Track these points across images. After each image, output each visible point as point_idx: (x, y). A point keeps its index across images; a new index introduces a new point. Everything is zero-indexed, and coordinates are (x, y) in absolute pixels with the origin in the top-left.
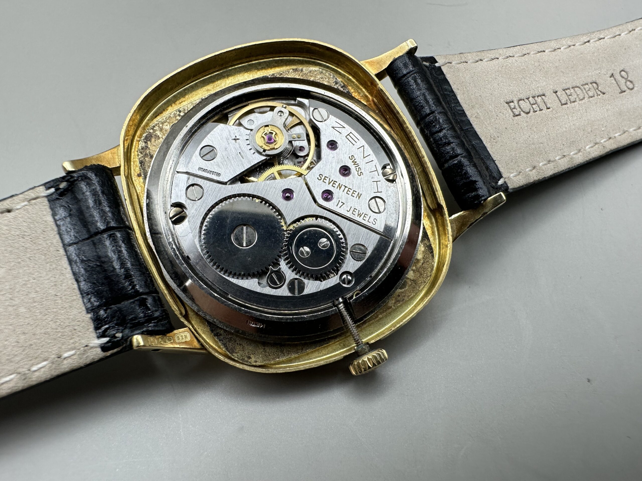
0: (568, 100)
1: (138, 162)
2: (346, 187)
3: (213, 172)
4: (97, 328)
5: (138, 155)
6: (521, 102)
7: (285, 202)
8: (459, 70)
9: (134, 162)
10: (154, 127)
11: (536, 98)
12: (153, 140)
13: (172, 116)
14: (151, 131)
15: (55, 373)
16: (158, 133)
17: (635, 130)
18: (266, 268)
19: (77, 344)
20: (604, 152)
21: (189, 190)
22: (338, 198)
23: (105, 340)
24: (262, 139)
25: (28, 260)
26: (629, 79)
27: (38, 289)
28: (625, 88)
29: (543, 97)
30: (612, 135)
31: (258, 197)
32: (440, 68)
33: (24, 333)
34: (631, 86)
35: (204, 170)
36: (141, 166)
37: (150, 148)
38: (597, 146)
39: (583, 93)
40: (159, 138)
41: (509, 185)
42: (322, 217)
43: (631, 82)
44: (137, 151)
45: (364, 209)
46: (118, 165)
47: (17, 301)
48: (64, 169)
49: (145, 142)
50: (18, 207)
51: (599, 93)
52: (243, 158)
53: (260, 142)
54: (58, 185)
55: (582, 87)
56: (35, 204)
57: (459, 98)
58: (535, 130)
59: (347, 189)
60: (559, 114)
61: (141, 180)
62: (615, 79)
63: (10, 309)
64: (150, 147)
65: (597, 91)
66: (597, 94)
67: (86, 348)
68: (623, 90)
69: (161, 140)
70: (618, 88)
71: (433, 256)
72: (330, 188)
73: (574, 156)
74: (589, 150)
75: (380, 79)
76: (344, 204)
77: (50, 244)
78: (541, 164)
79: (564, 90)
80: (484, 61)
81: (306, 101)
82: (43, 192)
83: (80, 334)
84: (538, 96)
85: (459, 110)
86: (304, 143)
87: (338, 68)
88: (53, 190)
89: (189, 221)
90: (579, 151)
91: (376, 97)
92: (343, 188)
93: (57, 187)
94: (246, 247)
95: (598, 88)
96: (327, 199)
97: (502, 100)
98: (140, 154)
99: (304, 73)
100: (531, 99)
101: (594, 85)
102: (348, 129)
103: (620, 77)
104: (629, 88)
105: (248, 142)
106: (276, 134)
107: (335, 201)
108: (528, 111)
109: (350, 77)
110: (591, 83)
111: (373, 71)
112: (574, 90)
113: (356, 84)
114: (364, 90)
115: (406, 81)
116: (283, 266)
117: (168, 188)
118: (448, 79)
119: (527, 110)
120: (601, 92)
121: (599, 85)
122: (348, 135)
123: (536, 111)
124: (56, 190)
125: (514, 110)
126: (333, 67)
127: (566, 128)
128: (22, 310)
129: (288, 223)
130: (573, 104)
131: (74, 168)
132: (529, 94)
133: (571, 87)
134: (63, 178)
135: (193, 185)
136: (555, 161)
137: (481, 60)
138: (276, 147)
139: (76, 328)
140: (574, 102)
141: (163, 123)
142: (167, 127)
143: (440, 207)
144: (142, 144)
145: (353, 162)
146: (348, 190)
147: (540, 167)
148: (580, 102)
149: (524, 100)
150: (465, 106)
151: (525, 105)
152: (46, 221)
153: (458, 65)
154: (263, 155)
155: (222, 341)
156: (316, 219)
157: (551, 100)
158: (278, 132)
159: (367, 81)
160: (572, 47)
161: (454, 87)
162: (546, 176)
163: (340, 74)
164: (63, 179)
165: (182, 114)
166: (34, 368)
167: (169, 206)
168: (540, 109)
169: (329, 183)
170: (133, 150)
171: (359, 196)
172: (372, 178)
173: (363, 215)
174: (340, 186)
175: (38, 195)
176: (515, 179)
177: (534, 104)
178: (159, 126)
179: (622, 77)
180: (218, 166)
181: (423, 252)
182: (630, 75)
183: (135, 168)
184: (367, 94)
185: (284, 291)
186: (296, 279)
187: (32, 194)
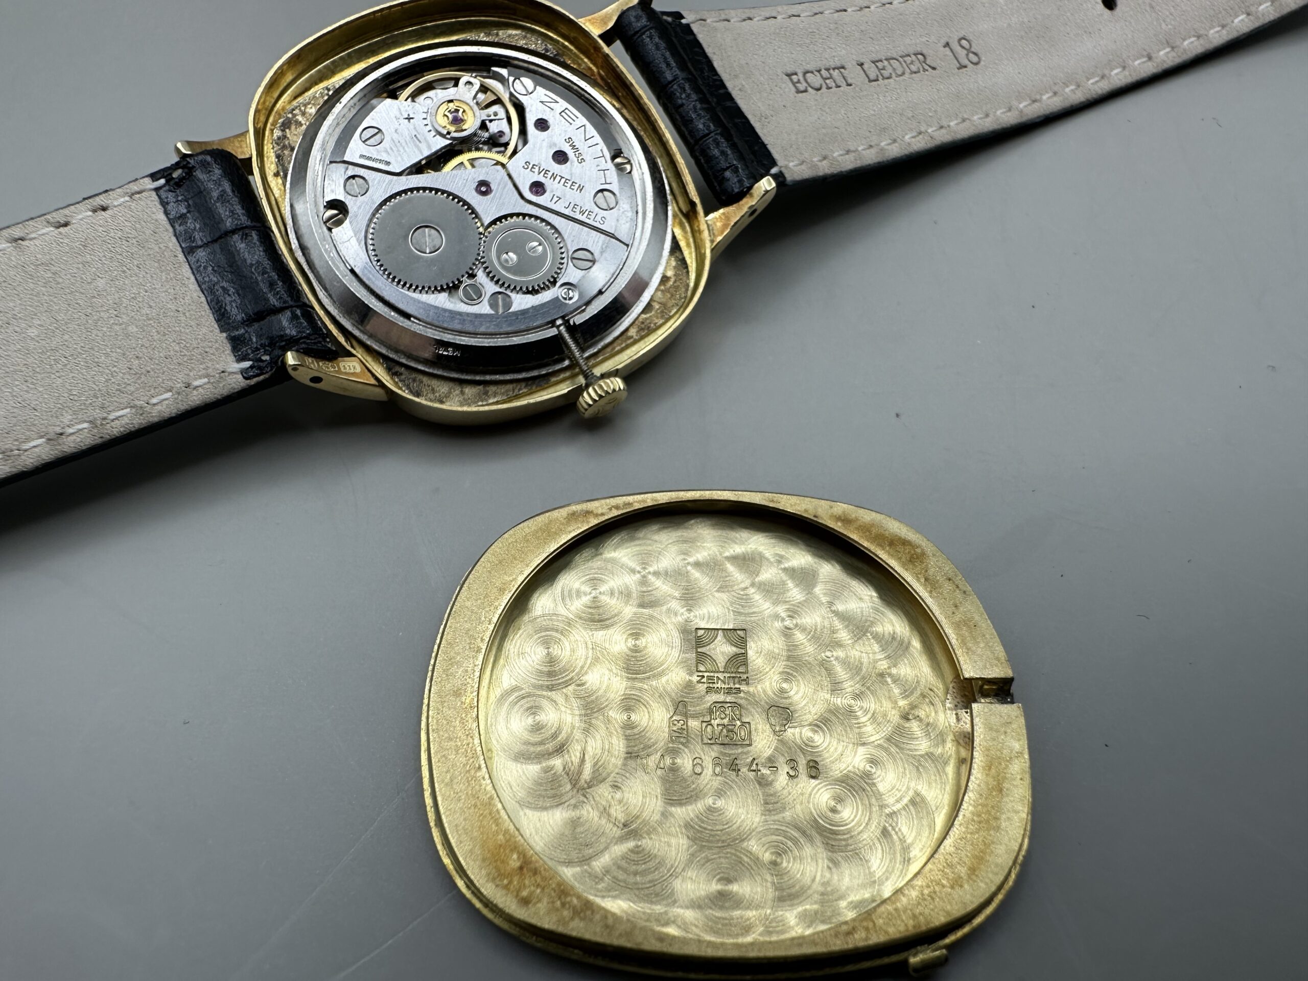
0: (880, 76)
1: (274, 158)
2: (562, 177)
3: (381, 161)
4: (235, 349)
5: (273, 148)
6: (808, 75)
7: (480, 197)
8: (715, 29)
9: (268, 158)
10: (293, 110)
11: (831, 71)
12: (293, 127)
13: (317, 95)
14: (290, 116)
15: (183, 407)
16: (300, 118)
17: (980, 118)
18: (458, 280)
19: (210, 370)
20: (933, 145)
21: (348, 183)
22: (552, 191)
23: (247, 364)
24: (446, 118)
25: (135, 268)
26: (973, 50)
27: (152, 304)
28: (966, 62)
29: (842, 70)
30: (945, 123)
31: (443, 192)
32: (688, 26)
33: (137, 357)
34: (975, 59)
35: (369, 158)
36: (279, 161)
37: (290, 138)
38: (921, 136)
39: (903, 67)
40: (301, 125)
41: (787, 175)
42: (531, 216)
43: (975, 54)
44: (272, 143)
45: (589, 205)
46: (247, 156)
47: (125, 319)
48: (178, 150)
49: (283, 131)
50: (116, 203)
51: (927, 67)
52: (420, 142)
53: (443, 122)
54: (171, 174)
55: (901, 59)
56: (140, 199)
57: (716, 64)
58: (828, 110)
59: (563, 180)
60: (865, 93)
61: (280, 181)
62: (952, 50)
63: (117, 328)
64: (289, 136)
65: (924, 64)
66: (924, 68)
67: (222, 374)
68: (963, 64)
69: (304, 127)
70: (956, 62)
71: (688, 272)
72: (541, 178)
73: (886, 147)
74: (909, 141)
75: (609, 44)
76: (560, 198)
77: (164, 248)
78: (836, 154)
79: (874, 62)
80: (755, 19)
81: (504, 72)
82: (149, 184)
83: (214, 357)
84: (834, 69)
85: (716, 80)
86: (503, 126)
87: (549, 31)
88: (162, 181)
89: (351, 222)
90: (895, 141)
91: (602, 68)
92: (558, 178)
93: (169, 177)
94: (430, 253)
95: (925, 62)
96: (537, 193)
97: (779, 71)
98: (275, 145)
99: (501, 37)
100: (824, 72)
101: (920, 57)
102: (563, 104)
103: (959, 48)
104: (972, 63)
105: (425, 122)
106: (464, 111)
107: (547, 196)
108: (819, 87)
109: (566, 43)
110: (915, 54)
111: (595, 31)
112: (889, 63)
113: (575, 53)
114: (586, 60)
115: (639, 40)
116: (481, 276)
117: (319, 184)
118: (701, 41)
119: (817, 85)
120: (930, 66)
121: (927, 57)
122: (563, 111)
123: (831, 88)
124: (167, 182)
125: (798, 85)
126: (542, 30)
127: (874, 111)
128: (133, 329)
129: (486, 223)
130: (886, 81)
131: (191, 150)
132: (820, 64)
133: (884, 58)
134: (177, 163)
135: (353, 177)
136: (856, 150)
137: (750, 19)
138: (464, 127)
139: (207, 350)
140: (888, 78)
141: (305, 105)
142: (312, 110)
143: (693, 204)
144: (277, 133)
145: (570, 146)
146: (565, 182)
147: (834, 157)
148: (897, 79)
149: (812, 72)
150: (725, 77)
151: (815, 80)
152: (156, 220)
153: (715, 24)
154: (447, 139)
155: (404, 381)
156: (524, 218)
157: (853, 74)
158: (466, 108)
159: (588, 46)
160: (887, 5)
161: (709, 51)
162: (843, 170)
163: (551, 38)
164: (176, 166)
165: (331, 93)
166: (154, 401)
167: (322, 209)
168: (836, 85)
169: (539, 173)
170: (265, 142)
171: (581, 188)
172: (598, 166)
173: (587, 212)
174: (554, 176)
175: (141, 188)
176: (796, 169)
177: (828, 79)
178: (300, 109)
179: (963, 47)
180: (386, 151)
181: (675, 267)
182: (973, 45)
183: (271, 167)
184: (591, 66)
185: (484, 308)
186: (500, 293)
187: (135, 187)
